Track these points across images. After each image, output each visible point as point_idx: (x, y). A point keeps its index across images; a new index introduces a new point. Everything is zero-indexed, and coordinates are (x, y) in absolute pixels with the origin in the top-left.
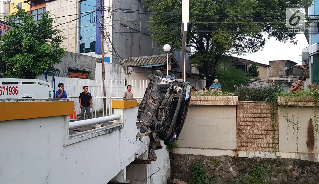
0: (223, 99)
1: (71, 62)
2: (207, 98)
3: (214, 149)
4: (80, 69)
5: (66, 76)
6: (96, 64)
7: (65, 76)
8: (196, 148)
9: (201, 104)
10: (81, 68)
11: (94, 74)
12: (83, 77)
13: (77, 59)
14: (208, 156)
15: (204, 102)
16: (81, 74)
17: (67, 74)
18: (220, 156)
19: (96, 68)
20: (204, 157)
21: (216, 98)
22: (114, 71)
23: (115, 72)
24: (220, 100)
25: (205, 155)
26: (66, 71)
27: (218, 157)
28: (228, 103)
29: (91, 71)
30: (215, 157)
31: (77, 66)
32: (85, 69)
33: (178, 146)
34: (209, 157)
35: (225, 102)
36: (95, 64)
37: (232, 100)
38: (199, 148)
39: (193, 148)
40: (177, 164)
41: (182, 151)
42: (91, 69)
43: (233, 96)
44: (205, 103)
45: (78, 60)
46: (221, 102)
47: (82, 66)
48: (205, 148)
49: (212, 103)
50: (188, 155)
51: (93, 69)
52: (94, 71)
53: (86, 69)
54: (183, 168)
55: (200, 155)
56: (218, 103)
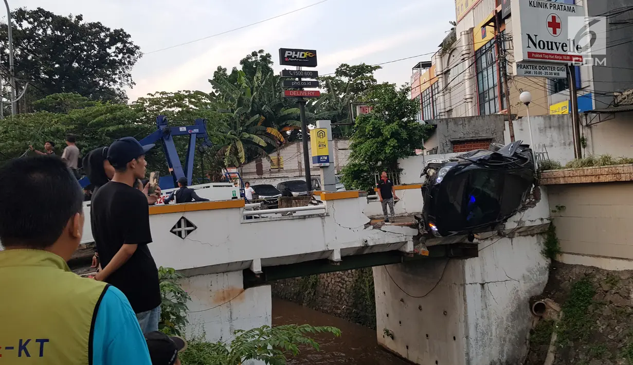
0: (610, 170)
1: (455, 131)
2: (586, 171)
3: (613, 258)
5: (448, 151)
6: (505, 125)
7: (446, 151)
8: (587, 255)
9: (579, 182)
10: (474, 136)
11: (502, 140)
12: (479, 147)
13: (465, 124)
14: (604, 269)
15: (582, 177)
16: (474, 144)
17: (449, 149)
18: (622, 271)
19: (504, 130)
20: (598, 270)
21: (599, 171)
22: (550, 127)
23: (553, 128)
24: (606, 173)
25: (599, 267)
26: (447, 144)
27: (619, 272)
28: (617, 178)
29: (494, 136)
30: (613, 271)
31: (466, 135)
32: (483, 136)
33: (561, 251)
34: (606, 270)
35: (613, 175)
36: (503, 125)
37: (622, 172)
38: (591, 256)
39: (583, 255)
40: (559, 278)
41: (567, 259)
42: (494, 134)
43: (625, 165)
44: (584, 180)
45: (467, 126)
46: (607, 176)
47: (476, 133)
48: (598, 256)
49: (594, 180)
50: (576, 266)
51: (499, 133)
52: (502, 136)
53: (485, 135)
54: (566, 285)
55: (592, 267)
56: (603, 179)
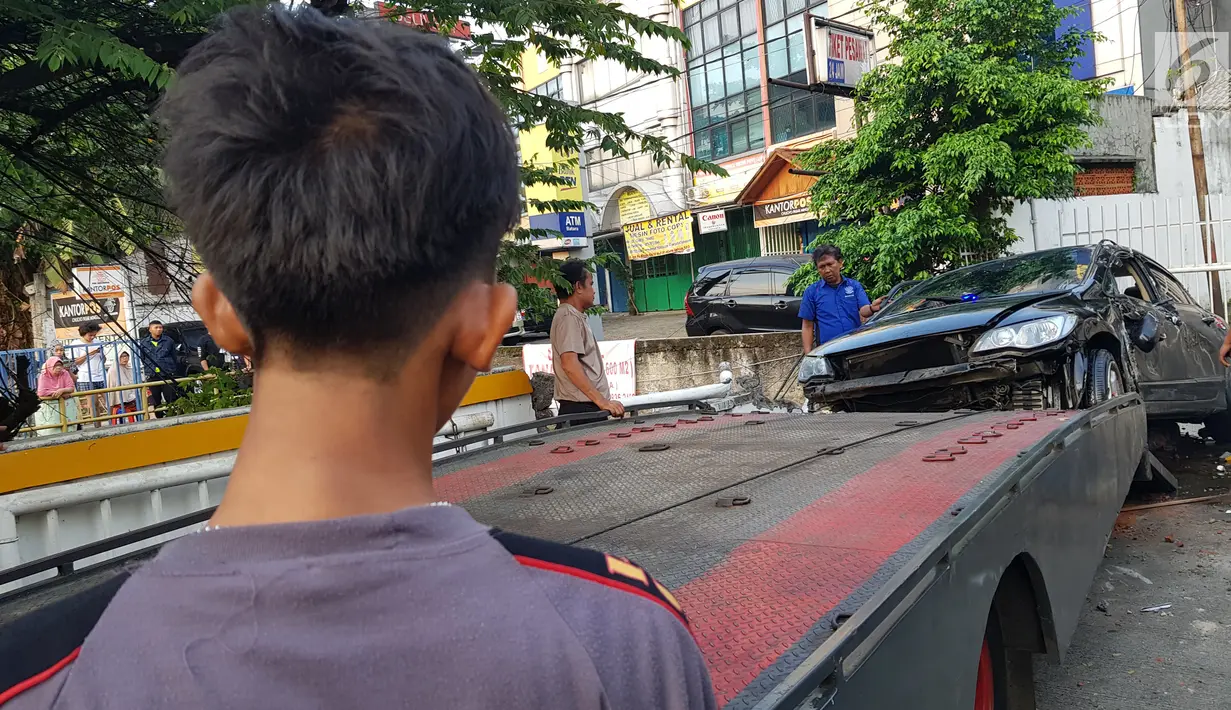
4: (1105, 155)
6: (1153, 126)
10: (1107, 151)
11: (1151, 168)
12: (1116, 185)
16: (1109, 175)
19: (1154, 140)
22: (1218, 143)
23: (1221, 145)
29: (1139, 156)
32: (1121, 153)
36: (1150, 126)
42: (1139, 150)
47: (1110, 144)
51: (1146, 149)
52: (1151, 156)
53: (1124, 152)
